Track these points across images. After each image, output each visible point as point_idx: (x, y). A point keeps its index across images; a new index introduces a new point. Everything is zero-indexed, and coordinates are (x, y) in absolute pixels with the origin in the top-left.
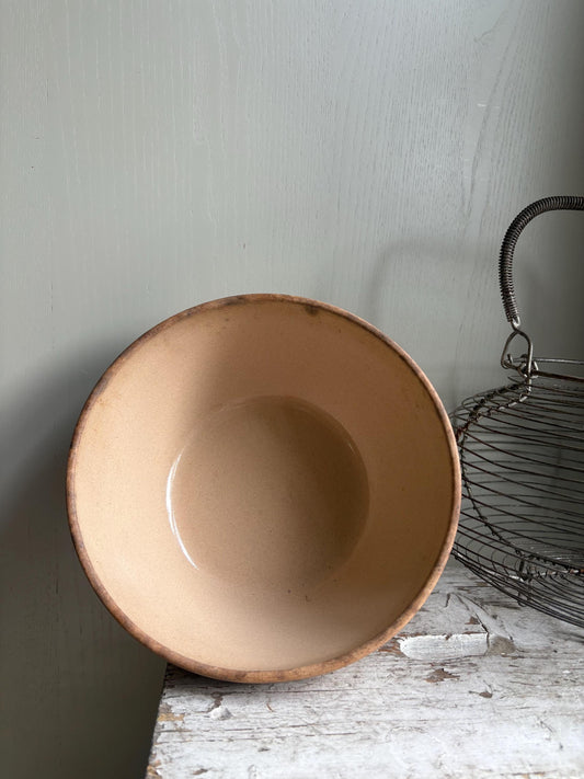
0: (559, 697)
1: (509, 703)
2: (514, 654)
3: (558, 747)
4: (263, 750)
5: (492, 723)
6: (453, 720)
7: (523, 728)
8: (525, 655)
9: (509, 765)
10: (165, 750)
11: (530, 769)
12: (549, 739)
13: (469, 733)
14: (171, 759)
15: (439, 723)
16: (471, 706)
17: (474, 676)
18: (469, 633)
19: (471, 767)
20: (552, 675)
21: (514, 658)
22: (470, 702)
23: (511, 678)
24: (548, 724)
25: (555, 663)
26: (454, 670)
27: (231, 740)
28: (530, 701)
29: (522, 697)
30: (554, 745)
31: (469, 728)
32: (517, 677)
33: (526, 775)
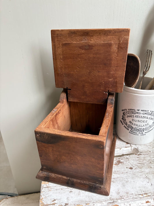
0: (151, 167)
1: (138, 170)
2: (139, 154)
3: (151, 184)
4: (71, 192)
5: (133, 178)
6: (122, 177)
7: (141, 179)
8: (142, 154)
9: (137, 192)
10: (44, 194)
11: (143, 193)
12: (148, 182)
13: (127, 182)
14: (46, 197)
15: (118, 179)
16: (127, 172)
17: (128, 162)
18: (126, 147)
19: (127, 193)
20: (149, 160)
21: (139, 155)
22: (126, 171)
23: (138, 162)
24: (148, 177)
25: (150, 156)
26: (123, 160)
27: (62, 189)
28: (143, 170)
29: (141, 168)
30: (149, 184)
31: (126, 180)
32: (140, 161)
33: (142, 195)
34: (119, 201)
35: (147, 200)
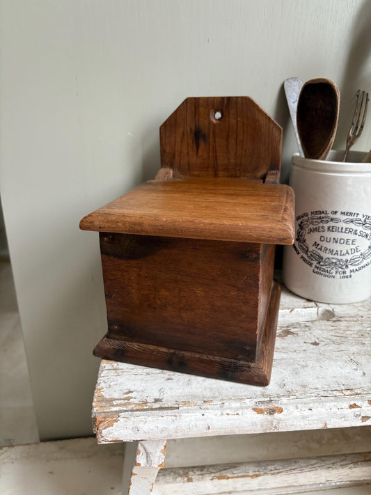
0: (364, 344)
1: (331, 348)
2: (334, 319)
3: (362, 374)
4: (169, 379)
5: (318, 360)
6: (293, 359)
7: (339, 363)
8: (341, 319)
9: (329, 385)
10: (106, 381)
11: (343, 388)
12: (356, 369)
13: (303, 367)
14: (110, 386)
15: (284, 361)
16: (305, 350)
17: (308, 333)
18: (305, 308)
19: (304, 386)
20: (359, 331)
21: (334, 321)
22: (304, 348)
23: (332, 333)
24: (355, 360)
25: (362, 324)
26: (296, 330)
27: (148, 374)
28: (343, 347)
29: (339, 344)
30: (359, 373)
31: (303, 363)
32: (336, 332)
33: (341, 391)
34: (284, 400)
35: (352, 403)
